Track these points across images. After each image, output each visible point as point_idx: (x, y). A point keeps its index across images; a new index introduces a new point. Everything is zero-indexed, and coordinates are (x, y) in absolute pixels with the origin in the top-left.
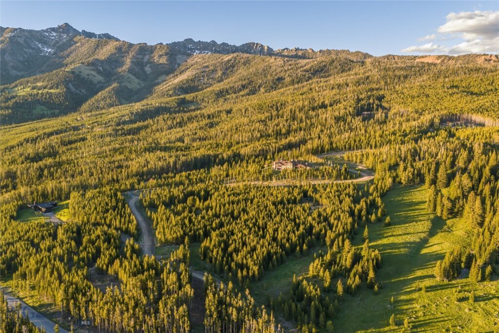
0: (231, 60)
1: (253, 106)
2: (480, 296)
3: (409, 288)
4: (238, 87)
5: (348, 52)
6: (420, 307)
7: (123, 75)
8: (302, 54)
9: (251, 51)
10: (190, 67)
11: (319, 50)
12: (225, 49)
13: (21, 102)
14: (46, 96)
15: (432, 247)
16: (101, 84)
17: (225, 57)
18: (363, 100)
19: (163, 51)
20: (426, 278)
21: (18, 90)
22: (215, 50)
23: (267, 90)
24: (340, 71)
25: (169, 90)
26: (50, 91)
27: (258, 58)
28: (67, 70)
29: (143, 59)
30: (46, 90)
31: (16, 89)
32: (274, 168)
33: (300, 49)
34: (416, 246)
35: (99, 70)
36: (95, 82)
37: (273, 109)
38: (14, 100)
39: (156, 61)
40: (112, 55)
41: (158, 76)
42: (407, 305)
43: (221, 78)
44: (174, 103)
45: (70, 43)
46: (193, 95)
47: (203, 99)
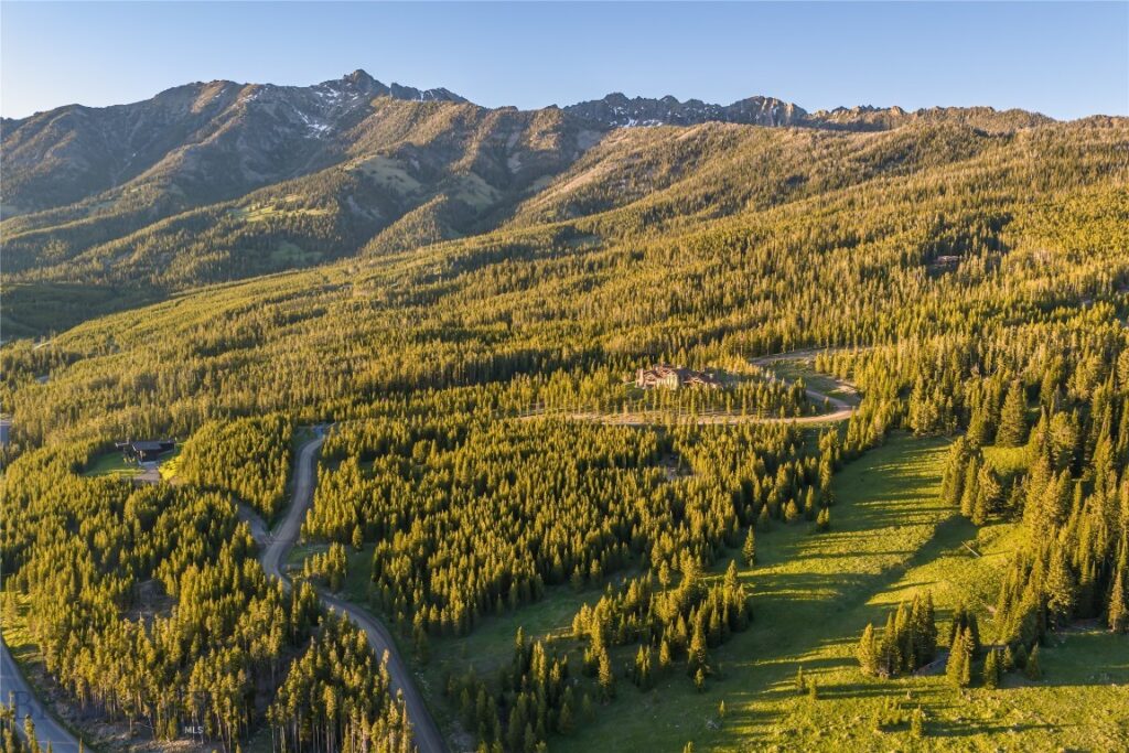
0: (695, 139)
1: (691, 243)
2: (949, 721)
3: (786, 685)
4: (696, 199)
5: (989, 113)
6: (781, 734)
7: (459, 178)
8: (875, 121)
9: (754, 116)
10: (605, 157)
11: (916, 110)
12: (694, 112)
13: (252, 234)
14: (300, 222)
15: (902, 592)
16: (414, 198)
17: (682, 132)
18: (950, 226)
19: (551, 123)
20: (838, 665)
21: (251, 211)
22: (673, 116)
23: (762, 205)
24: (947, 159)
25: (548, 209)
26: (308, 213)
27: (756, 132)
28: (348, 168)
29: (505, 141)
30: (301, 211)
31: (247, 209)
32: (641, 384)
33: (875, 108)
34: (864, 584)
35: (413, 166)
36: (402, 192)
37: (735, 249)
38: (238, 233)
39: (532, 145)
40: (442, 133)
41: (534, 179)
42: (756, 724)
43: (668, 179)
44: (547, 236)
45: (365, 111)
46: (593, 218)
47: (612, 228)
